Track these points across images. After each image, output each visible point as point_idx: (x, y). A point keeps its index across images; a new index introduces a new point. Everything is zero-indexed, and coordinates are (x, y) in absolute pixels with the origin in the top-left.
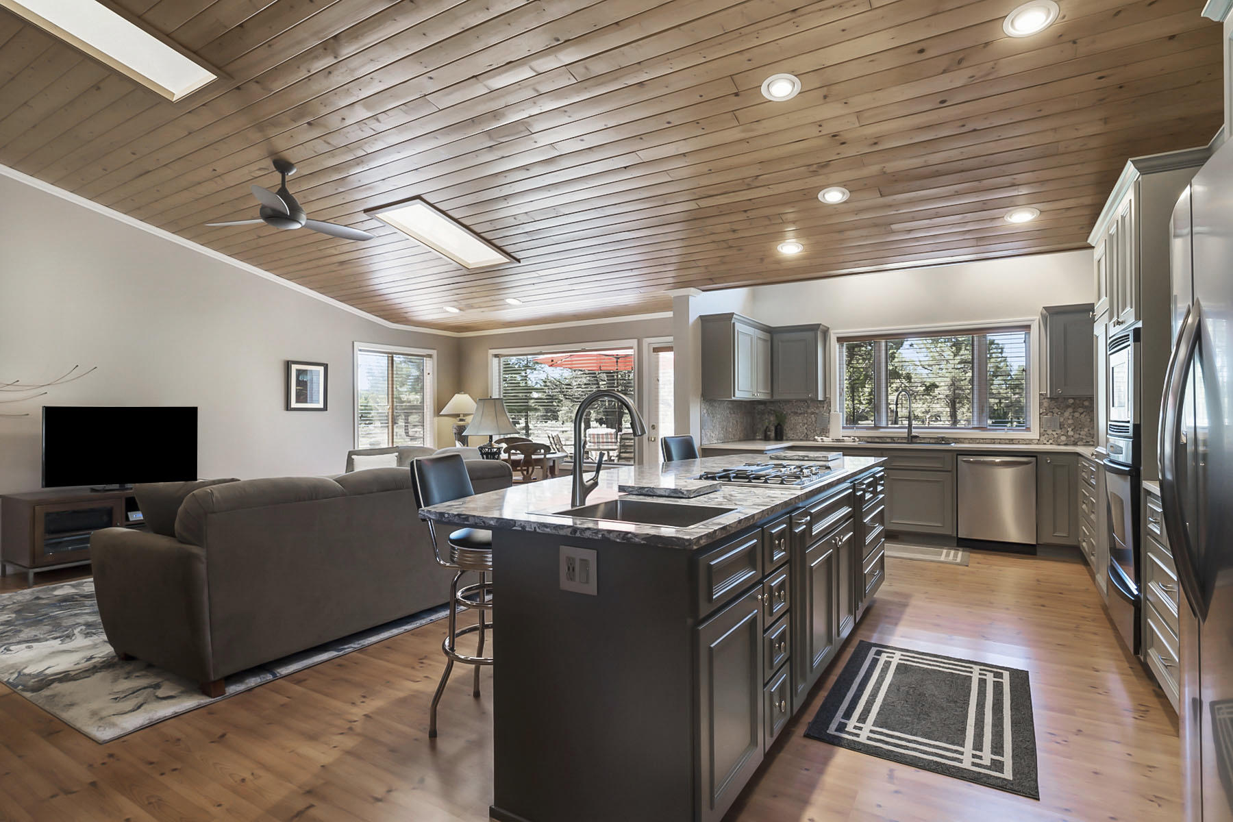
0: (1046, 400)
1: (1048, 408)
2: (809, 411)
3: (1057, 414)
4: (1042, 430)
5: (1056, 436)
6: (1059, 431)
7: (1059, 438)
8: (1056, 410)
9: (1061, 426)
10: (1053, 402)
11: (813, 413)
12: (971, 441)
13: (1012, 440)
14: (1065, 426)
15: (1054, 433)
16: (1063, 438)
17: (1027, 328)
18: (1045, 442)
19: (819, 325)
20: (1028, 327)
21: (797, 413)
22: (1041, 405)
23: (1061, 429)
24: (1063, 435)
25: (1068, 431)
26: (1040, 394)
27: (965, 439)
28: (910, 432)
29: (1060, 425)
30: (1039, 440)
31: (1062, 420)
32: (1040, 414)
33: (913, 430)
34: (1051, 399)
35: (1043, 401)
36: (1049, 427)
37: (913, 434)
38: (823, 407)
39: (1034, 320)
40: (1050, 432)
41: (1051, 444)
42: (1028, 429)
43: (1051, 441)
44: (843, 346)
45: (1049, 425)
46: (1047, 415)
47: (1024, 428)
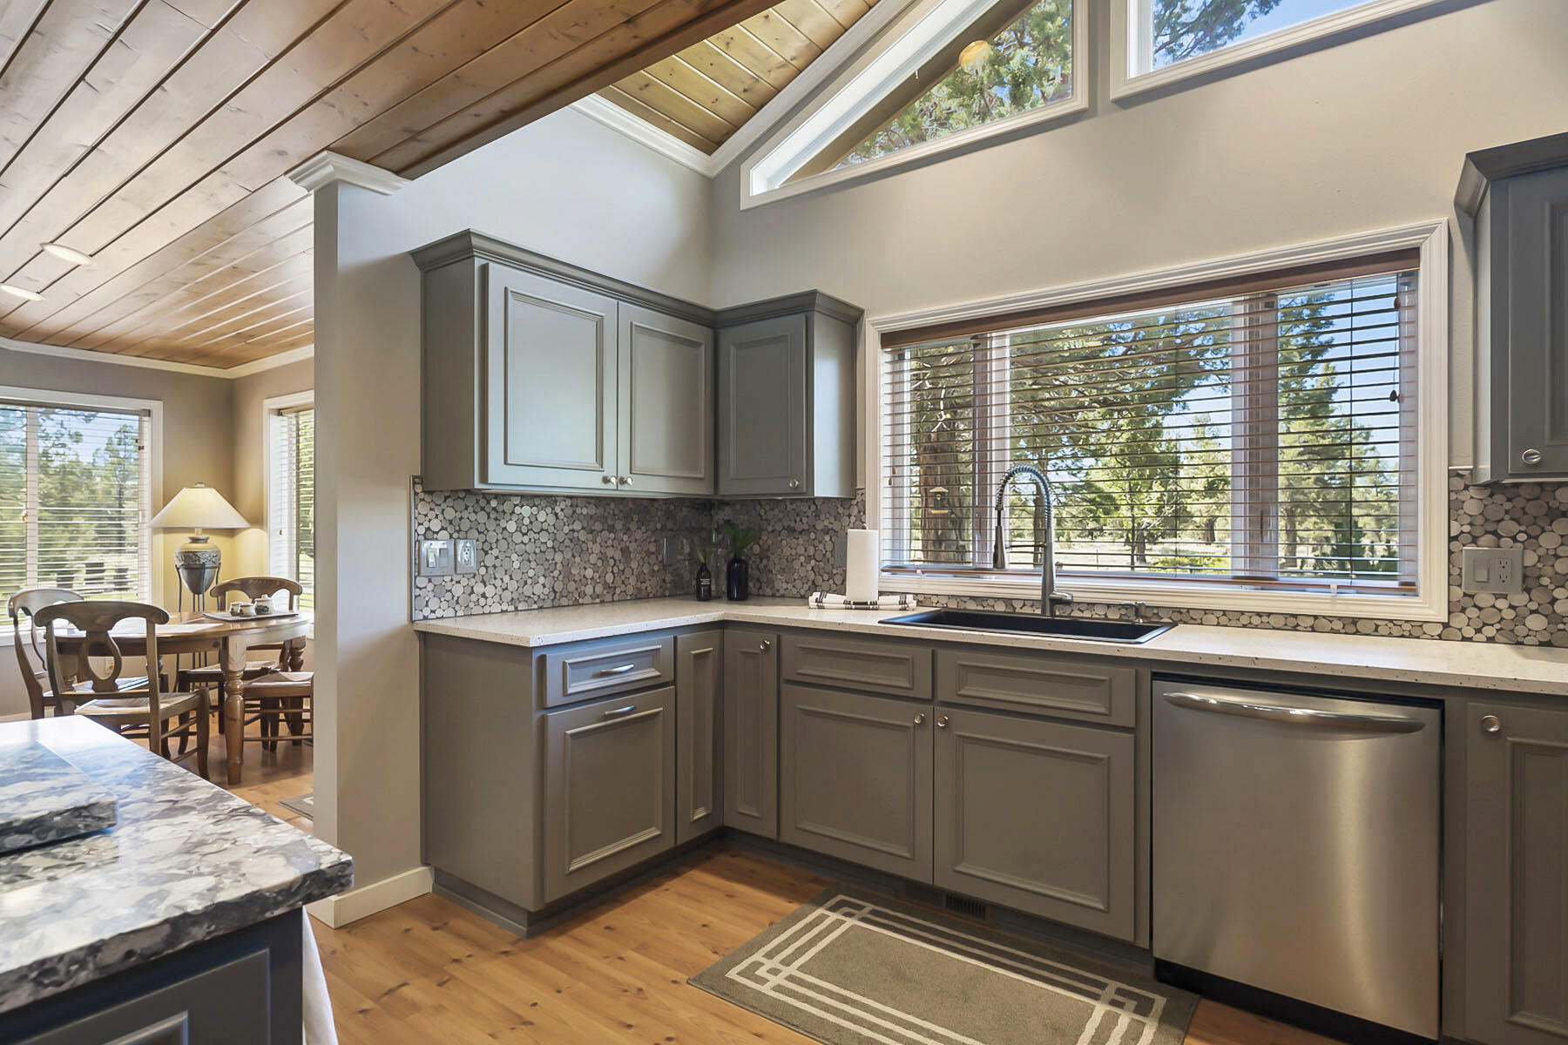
0: (1472, 491)
1: (1480, 520)
2: (820, 526)
3: (1514, 539)
4: (1458, 593)
5: (1509, 614)
6: (1520, 599)
7: (1519, 620)
8: (1509, 526)
9: (1529, 582)
10: (1499, 498)
11: (826, 531)
12: (1224, 620)
13: (1354, 621)
14: (1545, 581)
15: (1501, 604)
16: (1536, 623)
17: (1404, 259)
18: (1470, 632)
19: (814, 293)
20: (1411, 255)
21: (794, 530)
22: (1454, 507)
23: (1528, 590)
24: (1532, 612)
25: (1554, 600)
26: (1453, 474)
27: (1206, 611)
28: (1048, 586)
29: (1525, 577)
30: (1446, 625)
31: (1531, 559)
32: (1451, 539)
33: (1057, 582)
34: (1493, 487)
35: (1465, 496)
36: (1484, 584)
37: (1057, 594)
38: (849, 516)
39: (1431, 230)
40: (1484, 599)
41: (1491, 640)
42: (1409, 588)
43: (1489, 631)
44: (901, 358)
45: (1482, 576)
46: (1475, 540)
47: (1395, 584)
